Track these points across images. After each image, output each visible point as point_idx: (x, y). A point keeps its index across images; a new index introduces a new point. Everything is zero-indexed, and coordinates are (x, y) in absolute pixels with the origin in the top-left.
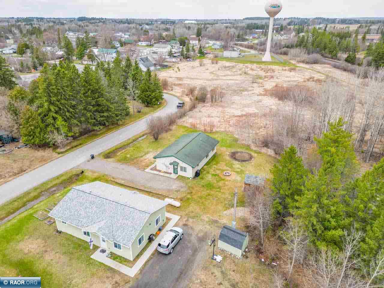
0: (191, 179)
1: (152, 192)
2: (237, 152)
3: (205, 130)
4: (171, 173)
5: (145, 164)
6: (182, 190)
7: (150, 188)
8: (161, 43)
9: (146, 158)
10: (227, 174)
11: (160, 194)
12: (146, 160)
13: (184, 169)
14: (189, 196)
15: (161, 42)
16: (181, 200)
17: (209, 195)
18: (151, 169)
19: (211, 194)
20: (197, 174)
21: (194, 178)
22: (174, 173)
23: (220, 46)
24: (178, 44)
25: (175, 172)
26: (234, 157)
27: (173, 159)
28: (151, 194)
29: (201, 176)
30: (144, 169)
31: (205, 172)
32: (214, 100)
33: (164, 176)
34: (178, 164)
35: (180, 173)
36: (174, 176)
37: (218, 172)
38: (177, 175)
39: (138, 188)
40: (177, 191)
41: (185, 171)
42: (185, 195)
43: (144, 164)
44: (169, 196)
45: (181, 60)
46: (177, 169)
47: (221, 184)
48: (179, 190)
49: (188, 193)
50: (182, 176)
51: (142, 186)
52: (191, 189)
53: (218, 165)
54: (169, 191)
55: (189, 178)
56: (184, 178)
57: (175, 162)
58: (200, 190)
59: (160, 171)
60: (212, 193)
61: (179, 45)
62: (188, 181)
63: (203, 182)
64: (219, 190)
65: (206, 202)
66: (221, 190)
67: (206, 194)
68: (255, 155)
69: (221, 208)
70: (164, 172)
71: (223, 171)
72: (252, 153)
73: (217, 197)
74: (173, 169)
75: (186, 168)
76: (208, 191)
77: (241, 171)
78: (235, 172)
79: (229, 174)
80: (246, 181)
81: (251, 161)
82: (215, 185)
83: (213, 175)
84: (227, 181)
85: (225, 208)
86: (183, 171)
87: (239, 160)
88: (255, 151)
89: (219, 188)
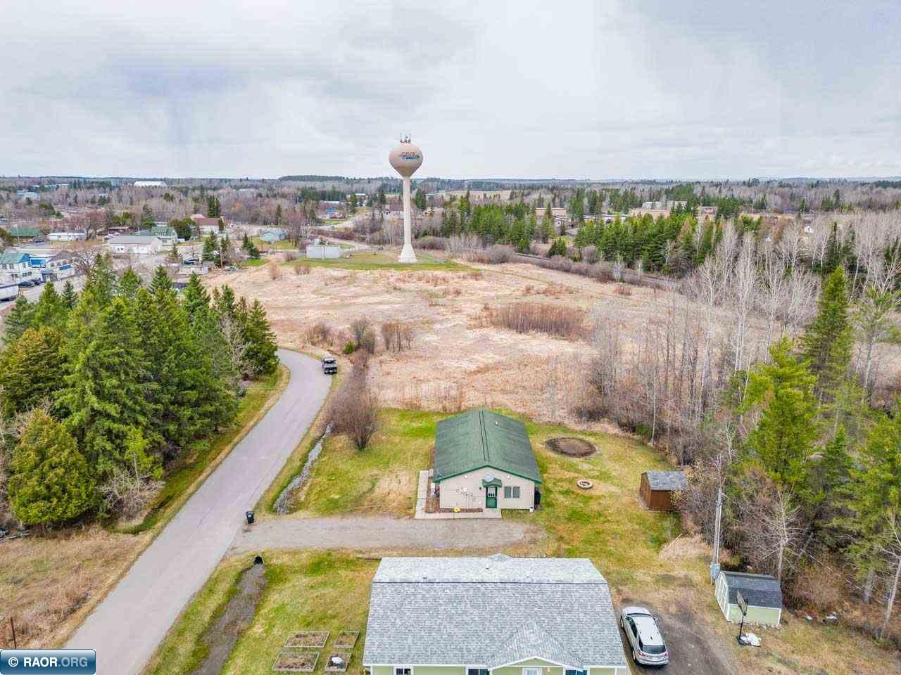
0: (531, 510)
2: (556, 440)
3: (444, 408)
4: (480, 510)
6: (539, 536)
8: (116, 233)
10: (587, 486)
13: (514, 492)
15: (117, 230)
17: (598, 533)
18: (428, 512)
19: (598, 530)
20: (537, 498)
21: (536, 508)
22: (487, 506)
23: (280, 236)
24: (174, 234)
25: (490, 505)
26: (559, 449)
27: (485, 474)
29: (543, 500)
33: (471, 519)
34: (500, 482)
35: (503, 503)
36: (487, 514)
37: (565, 486)
38: (498, 510)
41: (517, 495)
45: (210, 269)
46: (496, 495)
47: (594, 506)
49: (558, 540)
50: (509, 510)
52: (552, 530)
53: (550, 471)
55: (529, 510)
56: (515, 513)
57: (493, 480)
58: (571, 529)
59: (451, 511)
60: (600, 527)
61: (176, 236)
62: (530, 515)
63: (561, 512)
64: (603, 518)
65: (609, 548)
66: (609, 518)
67: (590, 533)
68: (591, 439)
69: (647, 551)
70: (463, 510)
71: (571, 481)
72: (581, 437)
73: (616, 533)
74: (485, 498)
75: (519, 487)
76: (590, 526)
77: (601, 474)
78: (593, 477)
79: (589, 484)
80: (654, 485)
81: (598, 452)
82: (587, 511)
83: (561, 493)
84: (599, 498)
85: (653, 549)
86: (510, 497)
87: (574, 455)
88: (582, 432)
89: (600, 515)
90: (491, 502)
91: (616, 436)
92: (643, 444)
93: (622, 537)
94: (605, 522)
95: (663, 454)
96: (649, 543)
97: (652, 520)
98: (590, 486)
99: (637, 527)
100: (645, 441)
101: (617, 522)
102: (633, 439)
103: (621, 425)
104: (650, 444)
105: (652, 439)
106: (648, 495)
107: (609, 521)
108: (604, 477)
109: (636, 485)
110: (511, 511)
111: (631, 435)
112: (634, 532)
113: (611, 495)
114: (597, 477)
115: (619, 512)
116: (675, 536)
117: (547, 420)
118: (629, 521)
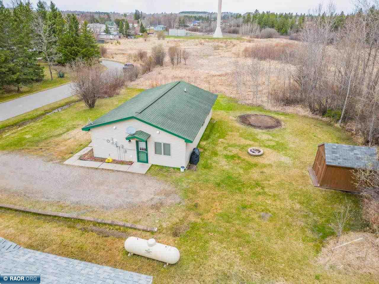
0: (182, 170)
1: (82, 220)
2: (249, 116)
4: (131, 163)
5: (67, 149)
6: (170, 201)
7: (77, 206)
9: (68, 137)
10: (257, 154)
11: (109, 222)
12: (69, 141)
13: (164, 149)
14: (192, 218)
16: (175, 235)
17: (244, 208)
18: (81, 158)
19: (246, 203)
20: (194, 159)
21: (189, 168)
22: (139, 160)
23: (163, 28)
25: (141, 159)
26: (248, 122)
27: (135, 126)
28: (80, 226)
29: (201, 162)
30: (64, 159)
31: (207, 153)
32: (175, 61)
33: (113, 171)
34: (149, 136)
35: (154, 159)
36: (139, 168)
37: (235, 151)
38: (149, 165)
39: (40, 211)
40: (157, 207)
41: (167, 152)
42: (181, 215)
43: (63, 148)
44: (138, 226)
45: (120, 37)
46: (146, 149)
47: (255, 174)
48: (161, 204)
49: (189, 209)
50: (159, 166)
51: (52, 205)
52: (191, 195)
53: (227, 137)
54: (133, 208)
55: (180, 169)
56: (165, 170)
57: (141, 132)
58: (215, 196)
59: (103, 160)
60: (250, 199)
62: (178, 175)
63: (214, 176)
64: (258, 189)
65: (249, 231)
66: (266, 190)
67: (234, 205)
68: (281, 118)
69: (301, 245)
70: (114, 162)
71: (243, 148)
72: (273, 115)
73: (266, 210)
74: (136, 152)
75: (169, 145)
76: (238, 197)
77: (277, 144)
78: (268, 147)
79: (260, 152)
80: (330, 159)
81: (283, 127)
82: (244, 178)
83: (227, 157)
84: (265, 166)
85: (312, 244)
86: (161, 154)
87: (259, 127)
88: (275, 112)
89: (257, 185)
90: (143, 157)
91: (305, 117)
92: (329, 124)
93: (274, 217)
94: (260, 194)
95: (349, 134)
96: (309, 233)
97: (320, 200)
98: (260, 154)
99: (298, 206)
100: (333, 123)
101: (274, 196)
102: (321, 120)
103: (313, 110)
104: (338, 125)
105: (340, 120)
106: (321, 169)
107: (265, 193)
108: (279, 147)
109: (311, 159)
110: (162, 168)
111: (320, 118)
112: (291, 213)
113: (280, 165)
114: (273, 147)
115: (281, 185)
116: (350, 228)
117: (250, 102)
118: (291, 197)
